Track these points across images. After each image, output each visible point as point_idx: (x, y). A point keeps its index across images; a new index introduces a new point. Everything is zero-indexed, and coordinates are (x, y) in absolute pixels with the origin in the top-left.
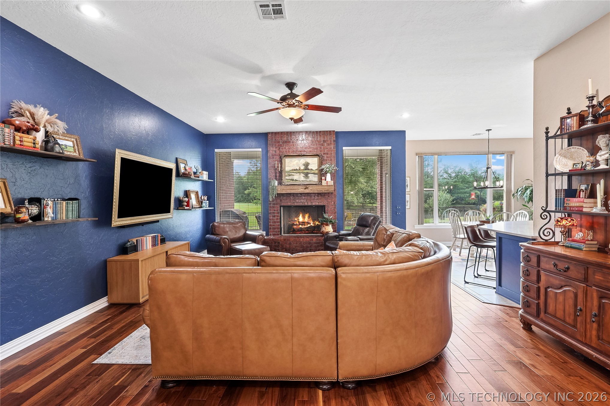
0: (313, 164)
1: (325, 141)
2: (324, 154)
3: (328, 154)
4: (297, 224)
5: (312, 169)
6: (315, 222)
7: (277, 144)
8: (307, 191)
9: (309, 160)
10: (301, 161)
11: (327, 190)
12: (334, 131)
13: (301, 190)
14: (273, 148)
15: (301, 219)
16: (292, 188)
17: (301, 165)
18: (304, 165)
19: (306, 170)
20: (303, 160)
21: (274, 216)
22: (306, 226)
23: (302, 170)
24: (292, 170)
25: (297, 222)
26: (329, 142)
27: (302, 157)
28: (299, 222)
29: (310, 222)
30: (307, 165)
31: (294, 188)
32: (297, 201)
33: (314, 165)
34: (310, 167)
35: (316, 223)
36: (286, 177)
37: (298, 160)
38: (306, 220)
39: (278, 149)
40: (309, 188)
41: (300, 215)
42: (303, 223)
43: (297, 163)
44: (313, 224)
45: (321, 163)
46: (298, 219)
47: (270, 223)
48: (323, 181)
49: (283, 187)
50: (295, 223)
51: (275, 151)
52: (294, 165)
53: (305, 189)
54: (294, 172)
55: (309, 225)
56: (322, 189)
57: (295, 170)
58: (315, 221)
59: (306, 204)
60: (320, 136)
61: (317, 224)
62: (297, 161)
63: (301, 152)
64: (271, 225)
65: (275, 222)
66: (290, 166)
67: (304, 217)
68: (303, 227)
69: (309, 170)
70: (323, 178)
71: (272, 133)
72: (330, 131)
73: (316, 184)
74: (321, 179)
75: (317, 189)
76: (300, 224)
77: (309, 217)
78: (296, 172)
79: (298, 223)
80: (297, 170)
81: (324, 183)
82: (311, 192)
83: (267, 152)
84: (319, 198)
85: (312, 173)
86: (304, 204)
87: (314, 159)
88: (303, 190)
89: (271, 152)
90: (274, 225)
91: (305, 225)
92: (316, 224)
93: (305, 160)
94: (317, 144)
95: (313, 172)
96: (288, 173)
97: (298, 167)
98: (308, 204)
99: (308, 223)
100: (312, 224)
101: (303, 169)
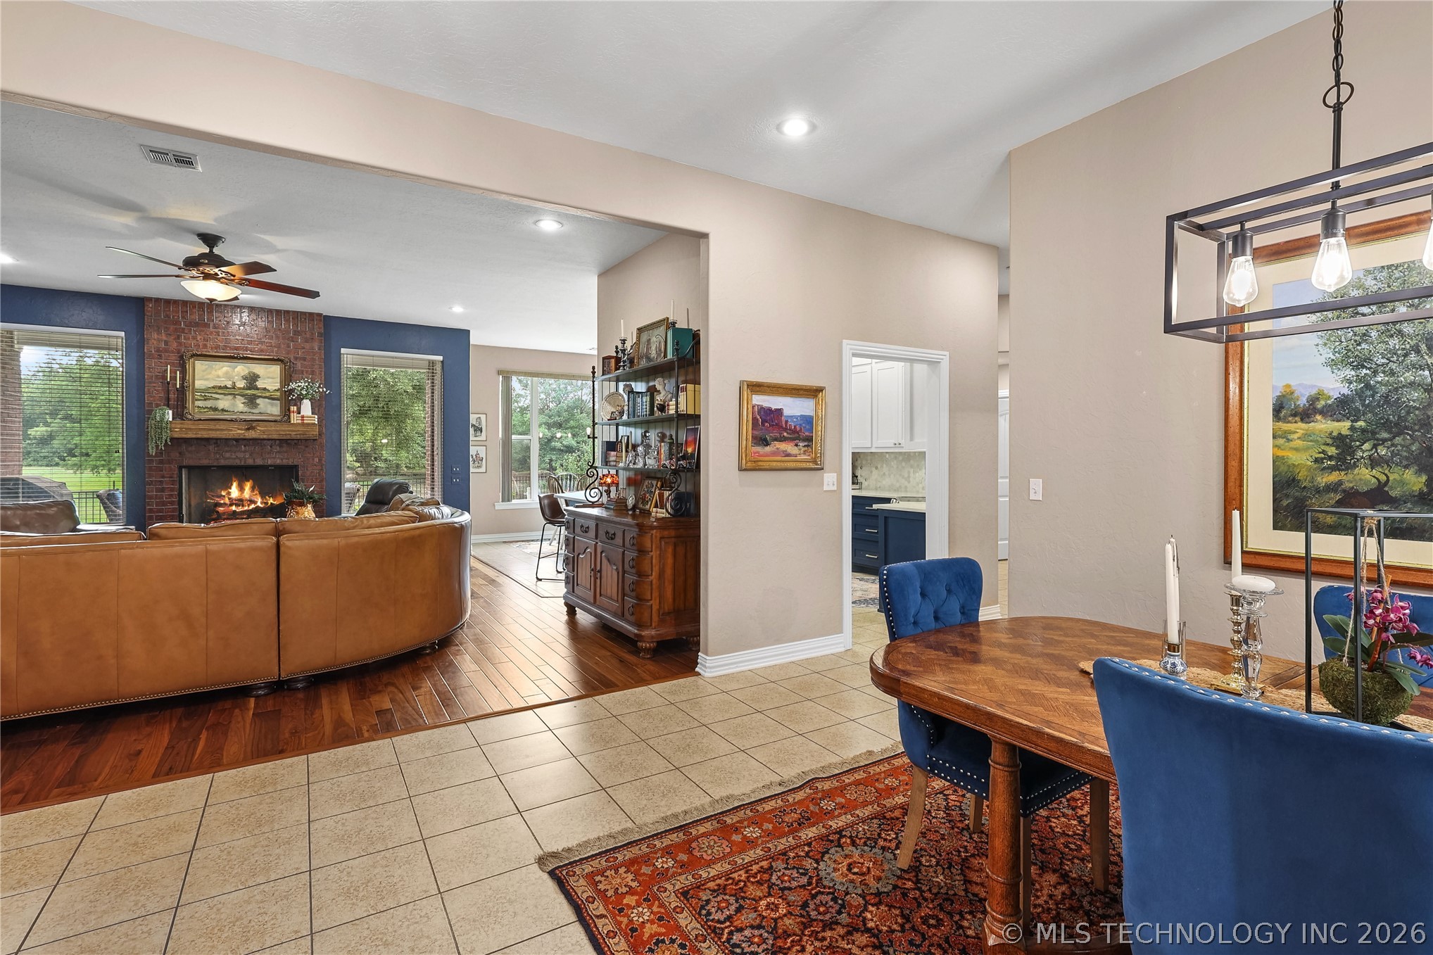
0: (268, 378)
1: (298, 332)
2: (296, 358)
3: (304, 359)
4: (225, 504)
5: (265, 389)
6: (266, 499)
7: (172, 327)
8: (252, 434)
9: (259, 369)
10: (236, 370)
11: (303, 435)
12: (319, 315)
13: (238, 432)
14: (159, 333)
15: (234, 492)
16: (212, 427)
17: (236, 378)
18: (245, 378)
19: (250, 389)
20: (241, 369)
21: (163, 490)
22: (246, 508)
23: (240, 388)
24: (213, 387)
25: (227, 499)
26: (308, 335)
27: (241, 361)
28: (229, 499)
29: (256, 500)
30: (252, 379)
31: (218, 427)
32: (228, 455)
33: (270, 380)
34: (260, 384)
35: (269, 502)
36: (196, 402)
37: (229, 367)
38: (247, 494)
39: (175, 339)
40: (258, 428)
41: (232, 485)
42: (240, 502)
43: (227, 373)
44: (261, 503)
45: (287, 377)
46: (229, 493)
47: (149, 505)
48: (292, 414)
49: (187, 424)
50: (222, 502)
51: (166, 343)
52: (218, 377)
53: (248, 429)
54: (220, 391)
55: (253, 506)
56: (289, 431)
57: (220, 388)
58: (267, 497)
59: (250, 462)
60: (287, 321)
61: (271, 503)
62: (225, 369)
63: (237, 349)
64: (151, 511)
65: (164, 504)
66: (207, 379)
67: (241, 489)
68: (240, 509)
69: (258, 389)
70: (294, 408)
71: (158, 300)
72: (311, 314)
73: (275, 421)
74: (289, 410)
75: (277, 431)
76: (231, 505)
77: (253, 489)
78: (222, 392)
79: (227, 501)
80: (226, 387)
81: (295, 419)
82: (261, 437)
83: (142, 342)
84: (284, 449)
85: (265, 397)
86: (245, 462)
87: (271, 367)
88: (243, 432)
89: (155, 342)
90: (160, 511)
91: (243, 506)
92: (269, 504)
93: (249, 368)
94: (277, 337)
95: (268, 394)
96: (203, 394)
97: (231, 383)
98: (254, 462)
99: (252, 502)
100: (259, 504)
101: (242, 386)
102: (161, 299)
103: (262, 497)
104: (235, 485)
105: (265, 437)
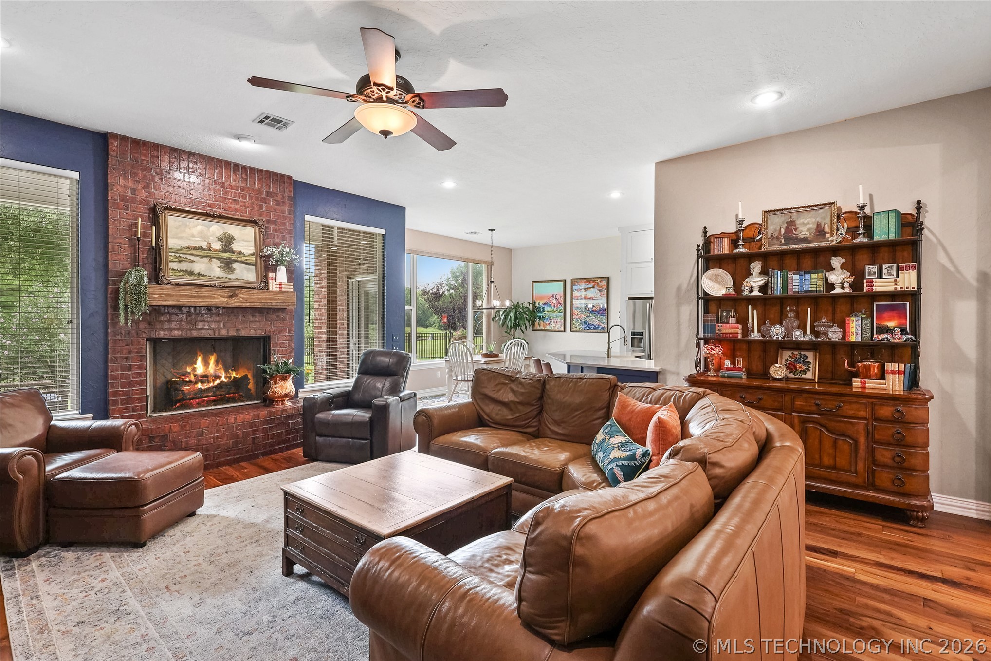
0: (243, 240)
1: (271, 193)
2: (268, 221)
3: (276, 223)
4: (190, 382)
5: (240, 253)
6: (229, 373)
7: (140, 174)
8: (235, 302)
9: (234, 230)
10: (211, 229)
11: (283, 303)
12: (290, 178)
13: (220, 299)
14: (126, 178)
15: (200, 367)
16: (194, 293)
17: (211, 238)
18: (220, 239)
19: (225, 251)
20: (217, 229)
21: (130, 368)
22: (211, 385)
23: (215, 251)
24: (188, 248)
25: (192, 376)
26: (279, 198)
27: (216, 220)
28: (195, 375)
29: (220, 374)
30: (227, 241)
31: (200, 293)
32: (200, 326)
33: (245, 243)
34: (235, 247)
35: (232, 376)
37: (203, 225)
38: (212, 369)
39: (144, 187)
40: (241, 295)
41: (197, 359)
42: (205, 378)
43: (201, 232)
44: (225, 378)
45: (263, 241)
46: (194, 369)
47: (113, 387)
48: (270, 281)
49: (167, 289)
50: (187, 380)
51: (134, 191)
52: (193, 236)
53: (231, 296)
54: (195, 253)
55: (217, 382)
56: (271, 299)
57: (195, 248)
58: (230, 371)
59: (224, 333)
60: (260, 180)
61: (234, 377)
62: (199, 228)
63: (210, 205)
64: (115, 394)
65: (130, 384)
66: (181, 238)
67: (206, 363)
68: (206, 386)
69: (233, 252)
70: (271, 275)
71: (124, 139)
72: (282, 176)
73: (254, 288)
74: (266, 276)
75: (259, 299)
76: (196, 383)
77: (217, 362)
78: (198, 253)
79: (192, 378)
80: (201, 248)
81: (273, 286)
82: (245, 305)
83: (104, 187)
84: (257, 319)
85: (241, 262)
86: (219, 333)
87: (245, 229)
88: (226, 299)
89: (121, 189)
90: (127, 393)
91: (209, 382)
92: (233, 378)
93: (223, 228)
94: (251, 198)
95: (243, 259)
96: (177, 255)
97: (206, 243)
98: (228, 333)
99: (219, 377)
100: (223, 379)
101: (217, 248)
102: (128, 138)
103: (226, 371)
104: (200, 359)
105: (247, 305)
